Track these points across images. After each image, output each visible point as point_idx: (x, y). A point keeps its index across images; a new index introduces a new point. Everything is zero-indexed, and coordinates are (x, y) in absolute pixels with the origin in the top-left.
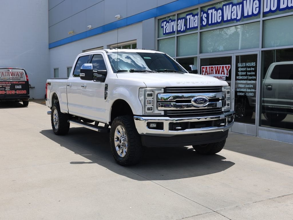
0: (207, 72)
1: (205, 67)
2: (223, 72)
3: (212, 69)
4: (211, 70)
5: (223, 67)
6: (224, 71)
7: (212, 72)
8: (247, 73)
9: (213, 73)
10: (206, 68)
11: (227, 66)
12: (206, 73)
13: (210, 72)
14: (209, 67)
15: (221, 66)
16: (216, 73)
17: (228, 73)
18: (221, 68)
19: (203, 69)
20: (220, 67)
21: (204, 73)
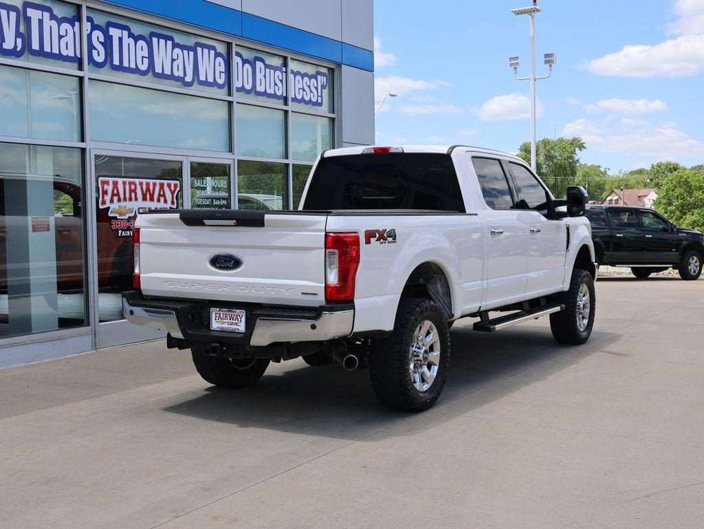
0: (118, 194)
1: (111, 180)
2: (162, 196)
3: (133, 187)
4: (131, 191)
5: (162, 186)
6: (164, 195)
7: (133, 195)
8: (212, 201)
9: (136, 199)
10: (115, 184)
11: (173, 182)
12: (115, 199)
13: (128, 196)
14: (124, 183)
15: (158, 182)
16: (144, 199)
17: (175, 200)
18: (158, 188)
19: (106, 187)
20: (155, 185)
21: (108, 198)
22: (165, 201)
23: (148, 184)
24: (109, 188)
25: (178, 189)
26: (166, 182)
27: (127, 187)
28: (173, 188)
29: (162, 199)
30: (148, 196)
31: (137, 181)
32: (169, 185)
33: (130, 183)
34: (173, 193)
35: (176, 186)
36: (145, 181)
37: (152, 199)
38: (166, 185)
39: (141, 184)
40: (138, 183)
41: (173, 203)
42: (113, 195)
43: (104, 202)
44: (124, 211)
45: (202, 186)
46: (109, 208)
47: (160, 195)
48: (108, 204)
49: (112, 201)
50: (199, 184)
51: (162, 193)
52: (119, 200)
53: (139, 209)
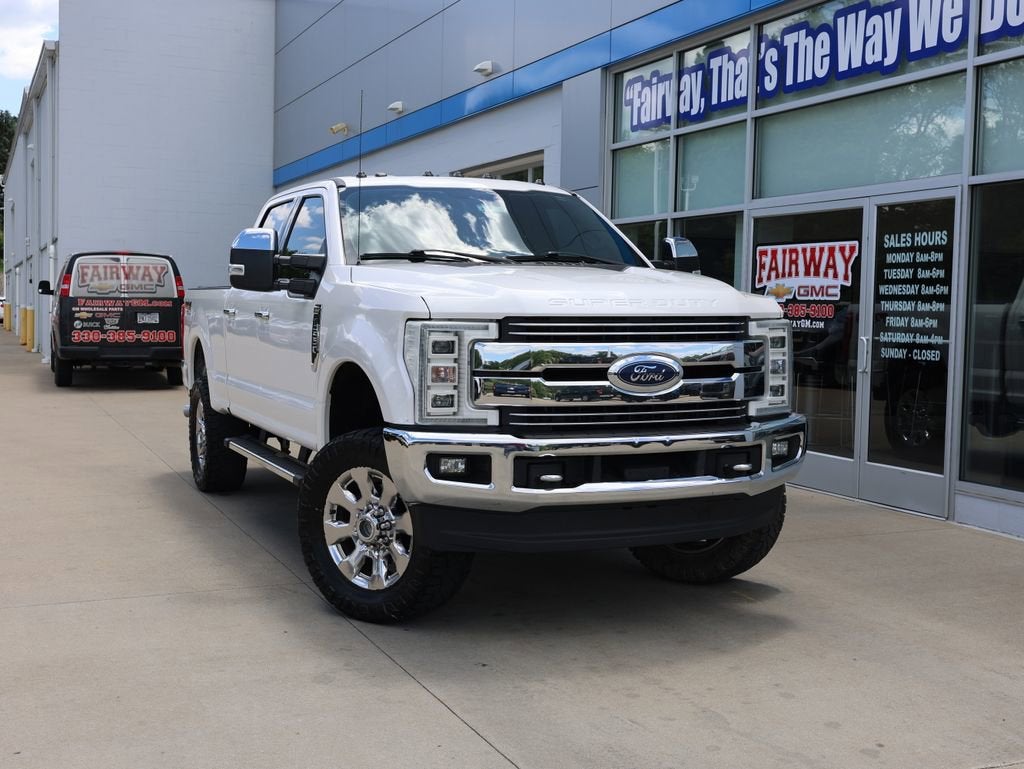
0: (776, 269)
1: (769, 248)
2: (831, 267)
3: (794, 256)
4: (792, 262)
5: (832, 250)
6: (834, 267)
7: (794, 267)
8: (915, 273)
9: (797, 274)
10: (774, 253)
11: (847, 244)
12: (773, 274)
13: (787, 270)
14: (784, 252)
15: (826, 245)
16: (807, 273)
17: (850, 273)
18: (826, 255)
19: (764, 259)
20: (822, 250)
21: (765, 274)
26: (837, 245)
27: (788, 256)
43: (761, 280)
44: (781, 291)
45: (898, 245)
46: (765, 287)
48: (765, 282)
49: (769, 278)
50: (892, 243)
51: (831, 263)
52: (777, 276)
53: (800, 288)
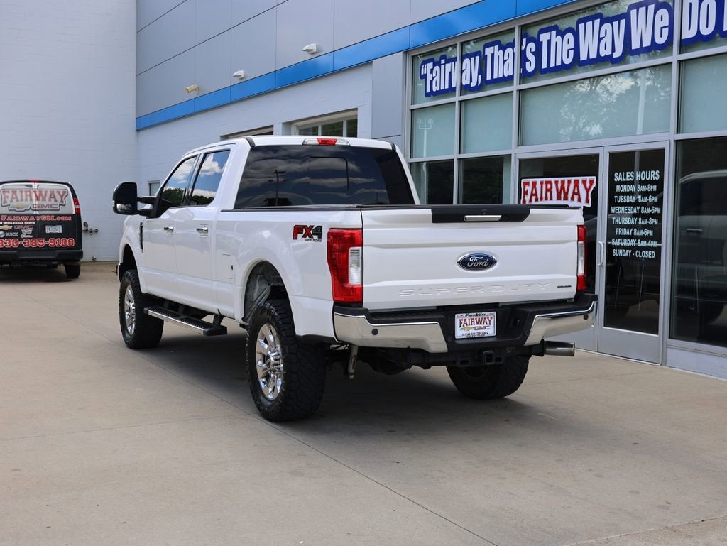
0: (536, 194)
1: (531, 181)
2: (576, 194)
3: (549, 186)
4: (547, 190)
5: (577, 183)
6: (578, 194)
7: (549, 194)
8: (637, 199)
9: (551, 198)
10: (534, 184)
11: (588, 178)
12: (534, 198)
13: (544, 195)
14: (542, 183)
15: (573, 179)
16: (559, 197)
17: (590, 198)
18: (572, 186)
19: (527, 188)
20: (569, 182)
22: (579, 200)
23: (563, 182)
24: (529, 188)
25: (594, 185)
26: (581, 179)
27: (544, 186)
28: (588, 185)
29: (576, 197)
30: (562, 195)
31: (553, 180)
32: (584, 182)
33: (547, 183)
34: (587, 190)
35: (591, 182)
36: (560, 179)
37: (566, 198)
38: (580, 182)
39: (556, 182)
40: (553, 182)
41: (587, 201)
42: (532, 195)
43: (524, 201)
45: (624, 180)
47: (574, 193)
49: (531, 201)
50: (621, 179)
51: (576, 191)
52: (537, 200)
